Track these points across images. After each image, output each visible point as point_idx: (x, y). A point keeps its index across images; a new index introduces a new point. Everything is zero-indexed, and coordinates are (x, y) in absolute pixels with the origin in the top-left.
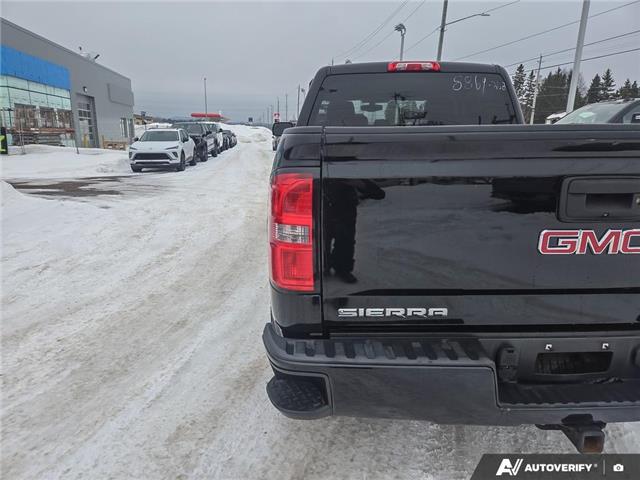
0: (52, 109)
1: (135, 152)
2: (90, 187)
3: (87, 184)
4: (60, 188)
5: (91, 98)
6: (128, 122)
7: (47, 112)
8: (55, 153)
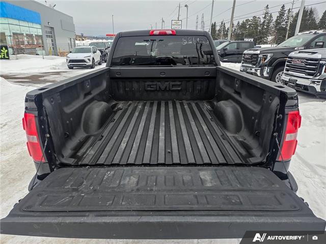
0: (32, 35)
1: (69, 59)
2: (45, 78)
3: (44, 76)
4: (30, 79)
5: (52, 28)
6: (72, 40)
7: (30, 36)
8: (32, 59)
